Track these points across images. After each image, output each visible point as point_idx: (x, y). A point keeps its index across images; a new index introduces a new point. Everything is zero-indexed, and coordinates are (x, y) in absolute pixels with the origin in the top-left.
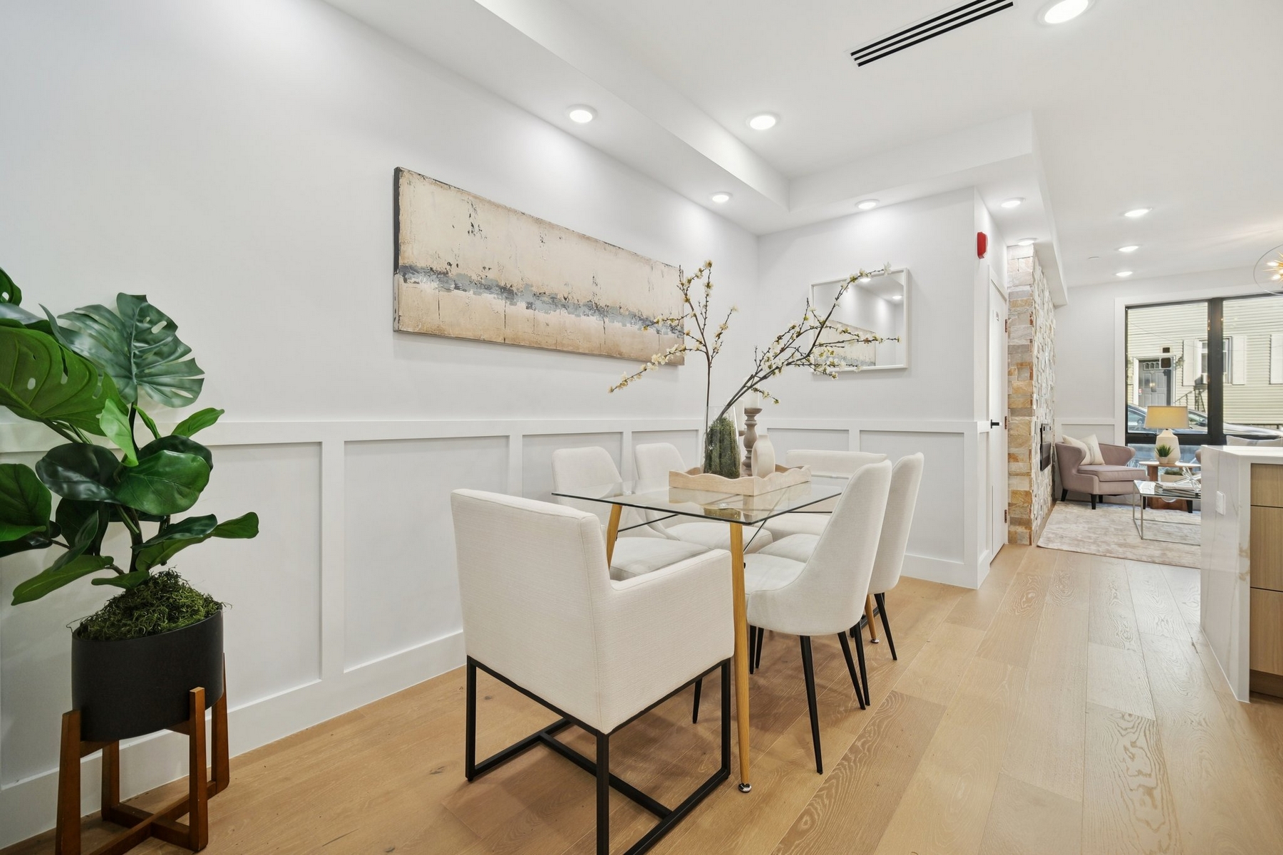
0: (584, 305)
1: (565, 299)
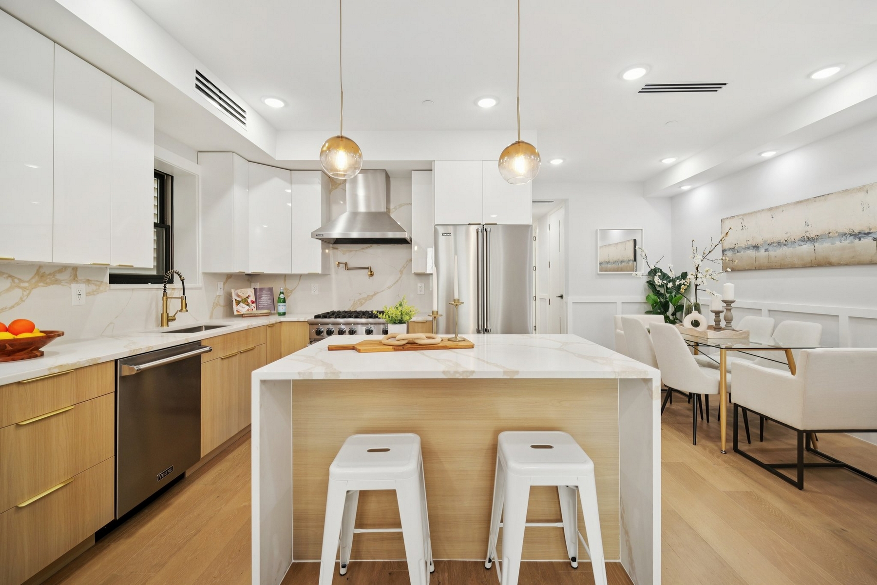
0: (798, 241)
1: (786, 241)
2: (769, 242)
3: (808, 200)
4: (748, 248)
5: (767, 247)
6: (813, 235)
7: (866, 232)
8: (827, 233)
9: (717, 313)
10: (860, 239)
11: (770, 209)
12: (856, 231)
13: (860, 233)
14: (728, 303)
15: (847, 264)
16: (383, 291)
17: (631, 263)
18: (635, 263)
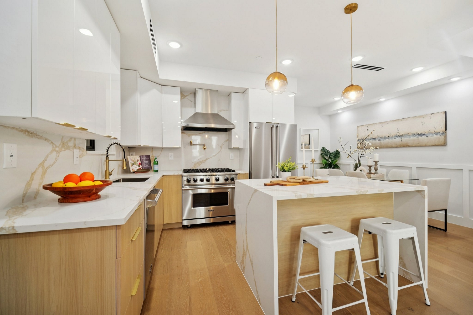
2: (380, 137)
3: (399, 120)
4: (371, 139)
5: (379, 139)
6: (401, 134)
7: (424, 133)
8: (407, 133)
9: (370, 167)
10: (421, 136)
11: (381, 123)
12: (420, 133)
13: (421, 134)
14: (376, 162)
15: (416, 146)
16: (211, 158)
17: (307, 145)
18: (309, 145)
